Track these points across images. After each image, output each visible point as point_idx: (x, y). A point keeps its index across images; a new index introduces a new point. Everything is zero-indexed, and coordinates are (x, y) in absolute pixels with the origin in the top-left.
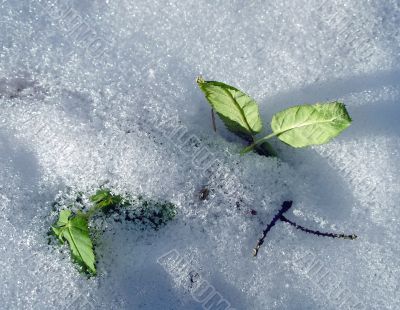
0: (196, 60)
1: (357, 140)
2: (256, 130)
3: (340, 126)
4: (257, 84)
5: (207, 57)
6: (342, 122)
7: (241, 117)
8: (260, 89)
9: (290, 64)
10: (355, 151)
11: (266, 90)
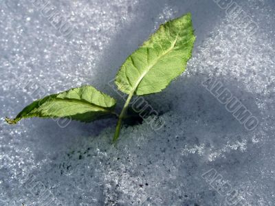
0: (13, 82)
1: (210, 36)
2: (111, 104)
3: (186, 45)
4: (79, 59)
5: (20, 71)
6: (185, 40)
7: (87, 106)
8: (85, 61)
9: (94, 15)
10: (218, 48)
11: (91, 58)
